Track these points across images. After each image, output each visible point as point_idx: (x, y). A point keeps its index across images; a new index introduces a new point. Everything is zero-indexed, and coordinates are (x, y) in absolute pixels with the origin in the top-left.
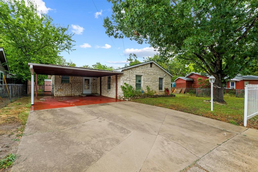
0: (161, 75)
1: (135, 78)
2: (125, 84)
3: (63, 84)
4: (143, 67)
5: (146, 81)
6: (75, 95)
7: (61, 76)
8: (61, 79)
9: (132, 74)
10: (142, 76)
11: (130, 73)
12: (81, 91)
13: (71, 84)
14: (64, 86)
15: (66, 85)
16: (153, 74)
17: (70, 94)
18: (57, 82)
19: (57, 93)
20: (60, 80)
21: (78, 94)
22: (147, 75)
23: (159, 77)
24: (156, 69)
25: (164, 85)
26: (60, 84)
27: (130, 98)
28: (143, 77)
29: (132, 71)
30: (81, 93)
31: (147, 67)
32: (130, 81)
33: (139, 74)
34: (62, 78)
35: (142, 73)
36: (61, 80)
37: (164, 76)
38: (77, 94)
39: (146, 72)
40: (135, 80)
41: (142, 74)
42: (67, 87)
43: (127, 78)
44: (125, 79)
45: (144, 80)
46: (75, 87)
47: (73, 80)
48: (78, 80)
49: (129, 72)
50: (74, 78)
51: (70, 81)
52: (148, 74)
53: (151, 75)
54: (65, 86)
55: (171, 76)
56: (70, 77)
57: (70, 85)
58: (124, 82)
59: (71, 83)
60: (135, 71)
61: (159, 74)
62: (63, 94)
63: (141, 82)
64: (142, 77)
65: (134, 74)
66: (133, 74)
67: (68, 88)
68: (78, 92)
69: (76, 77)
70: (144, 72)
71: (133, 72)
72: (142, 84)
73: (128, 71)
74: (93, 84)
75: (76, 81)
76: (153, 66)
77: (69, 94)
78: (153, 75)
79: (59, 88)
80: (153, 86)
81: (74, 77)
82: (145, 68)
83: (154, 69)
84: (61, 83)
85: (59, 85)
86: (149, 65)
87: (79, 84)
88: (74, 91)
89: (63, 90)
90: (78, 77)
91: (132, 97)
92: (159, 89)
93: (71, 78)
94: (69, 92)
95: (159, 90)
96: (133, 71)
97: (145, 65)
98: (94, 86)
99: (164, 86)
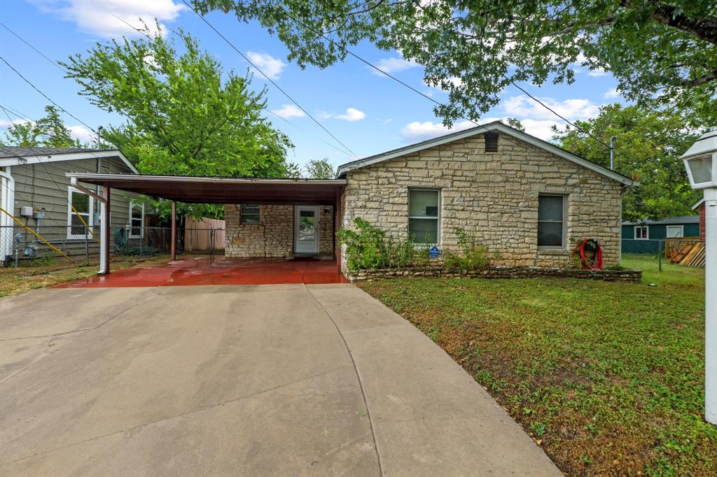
0: (549, 181)
1: (406, 200)
2: (358, 220)
3: (244, 226)
4: (443, 154)
5: (463, 210)
6: (273, 256)
7: (239, 206)
8: (238, 212)
9: (389, 186)
10: (440, 189)
11: (381, 181)
12: (288, 244)
13: (263, 225)
14: (246, 232)
15: (253, 228)
16: (499, 178)
17: (261, 252)
18: (230, 220)
19: (231, 249)
20: (236, 215)
21: (282, 253)
22: (468, 184)
23: (538, 188)
24: (520, 158)
25: (569, 224)
26: (238, 226)
27: (363, 274)
28: (446, 194)
29: (390, 175)
30: (289, 250)
31: (468, 154)
32: (380, 209)
33: (423, 184)
34: (242, 210)
35: (443, 176)
36: (239, 216)
37: (574, 186)
38: (279, 252)
39: (459, 173)
40: (406, 208)
41: (439, 183)
42: (254, 234)
43: (369, 200)
44: (360, 204)
45: (449, 207)
46: (273, 235)
47: (269, 215)
48: (281, 215)
49: (377, 178)
50: (271, 209)
51: (262, 219)
52: (473, 181)
53: (491, 185)
54: (248, 232)
55: (622, 185)
56: (260, 206)
57: (262, 228)
58: (356, 216)
59: (262, 222)
60: (402, 174)
61: (539, 176)
62: (243, 251)
63: (437, 216)
64: (443, 194)
65: (402, 186)
66: (395, 186)
67: (257, 237)
68: (281, 248)
69: (275, 206)
70: (451, 172)
71: (395, 176)
72: (443, 220)
73: (373, 174)
74: (323, 226)
75: (276, 216)
76: (500, 148)
77: (257, 251)
78: (502, 184)
79: (236, 235)
80: (501, 229)
81: (270, 206)
82: (455, 159)
83: (508, 158)
84: (238, 223)
85: (234, 229)
86: (481, 144)
87: (283, 224)
88: (272, 244)
89: (243, 241)
90: (281, 207)
91: (372, 270)
92: (540, 244)
93: (263, 211)
94: (258, 246)
95: (535, 247)
96: (397, 174)
97: (453, 146)
98: (325, 230)
99: (570, 230)
